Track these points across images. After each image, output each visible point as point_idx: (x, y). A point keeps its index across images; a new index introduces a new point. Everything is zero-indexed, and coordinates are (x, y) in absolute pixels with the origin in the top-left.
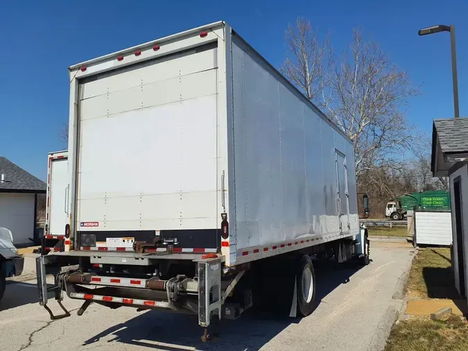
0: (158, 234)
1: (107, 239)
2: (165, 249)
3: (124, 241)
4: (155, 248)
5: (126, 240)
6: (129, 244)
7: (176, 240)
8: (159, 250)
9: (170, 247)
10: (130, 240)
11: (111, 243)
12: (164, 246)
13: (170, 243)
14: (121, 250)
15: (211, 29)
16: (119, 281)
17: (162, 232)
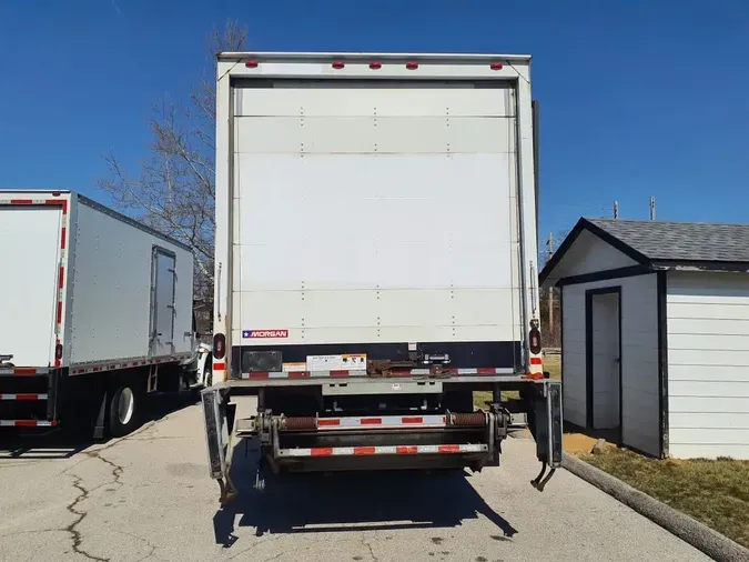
0: (412, 348)
1: (309, 358)
2: (427, 372)
3: (345, 360)
4: (409, 369)
5: (349, 359)
6: (357, 364)
7: (447, 357)
8: (415, 372)
9: (437, 366)
10: (358, 359)
11: (318, 364)
12: (425, 367)
13: (435, 362)
14: (339, 374)
15: (509, 62)
16: (379, 421)
17: (419, 345)
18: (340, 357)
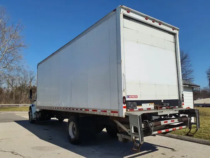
0: (162, 101)
1: (142, 104)
2: (165, 108)
3: (150, 105)
5: (151, 104)
6: (152, 106)
7: (168, 104)
8: (163, 108)
10: (152, 104)
11: (145, 106)
12: (165, 106)
14: (149, 109)
15: (176, 29)
17: (164, 100)
18: (149, 104)
